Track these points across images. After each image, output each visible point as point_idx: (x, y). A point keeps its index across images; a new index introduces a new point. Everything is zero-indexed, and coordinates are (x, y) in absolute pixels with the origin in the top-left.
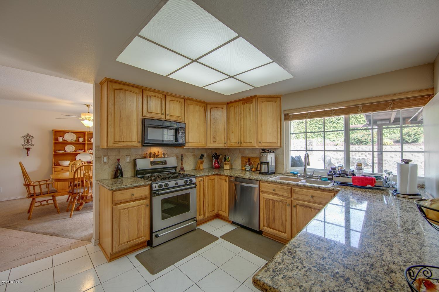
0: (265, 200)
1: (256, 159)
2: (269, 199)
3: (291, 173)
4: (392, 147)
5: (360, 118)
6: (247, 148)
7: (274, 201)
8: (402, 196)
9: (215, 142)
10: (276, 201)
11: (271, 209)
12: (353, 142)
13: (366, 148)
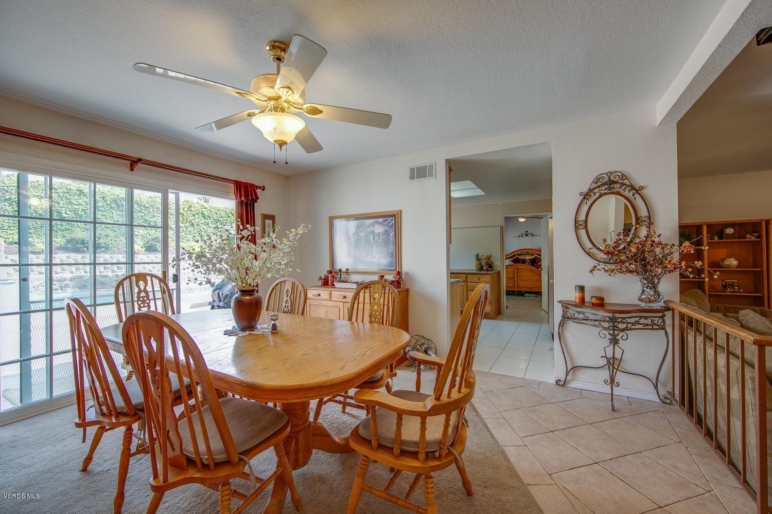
4: (148, 257)
5: (77, 205)
12: (81, 247)
13: (111, 257)
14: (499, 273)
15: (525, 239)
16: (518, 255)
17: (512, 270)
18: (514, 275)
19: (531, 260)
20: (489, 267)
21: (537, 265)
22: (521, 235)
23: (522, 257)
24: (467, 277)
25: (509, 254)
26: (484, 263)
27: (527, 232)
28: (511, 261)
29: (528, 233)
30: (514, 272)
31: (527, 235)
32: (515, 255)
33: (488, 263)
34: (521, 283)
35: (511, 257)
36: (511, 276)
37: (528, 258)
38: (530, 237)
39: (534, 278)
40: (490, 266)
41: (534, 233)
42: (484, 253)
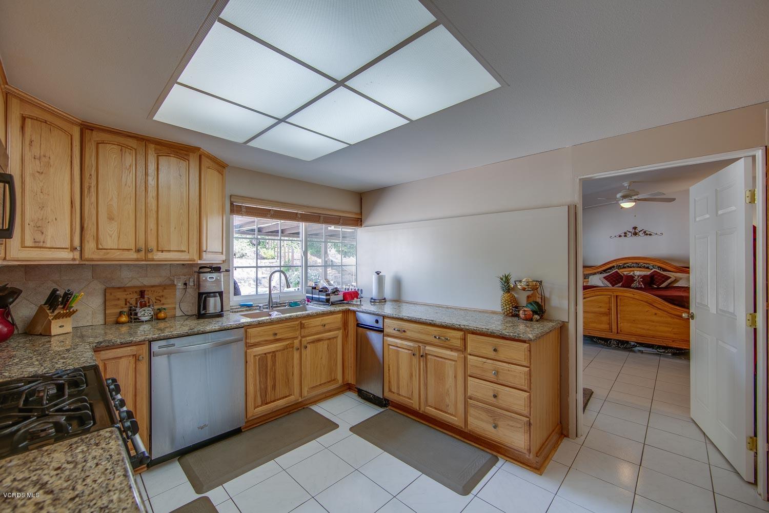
0: (257, 358)
1: (165, 289)
2: (265, 354)
3: (242, 306)
6: (128, 263)
7: (274, 353)
8: (378, 301)
9: (41, 244)
10: (277, 351)
11: (269, 368)
14: (562, 328)
15: (631, 240)
16: (619, 267)
17: (605, 298)
18: (610, 309)
19: (644, 277)
20: (535, 312)
21: (659, 289)
22: (623, 235)
23: (625, 272)
24: (464, 340)
25: (601, 266)
26: (522, 298)
27: (635, 228)
28: (604, 278)
29: (637, 231)
30: (610, 302)
31: (635, 234)
32: (613, 267)
33: (531, 300)
34: (625, 326)
35: (605, 271)
36: (602, 310)
37: (637, 273)
38: (641, 239)
39: (655, 318)
40: (539, 311)
41: (649, 229)
42: (521, 274)
